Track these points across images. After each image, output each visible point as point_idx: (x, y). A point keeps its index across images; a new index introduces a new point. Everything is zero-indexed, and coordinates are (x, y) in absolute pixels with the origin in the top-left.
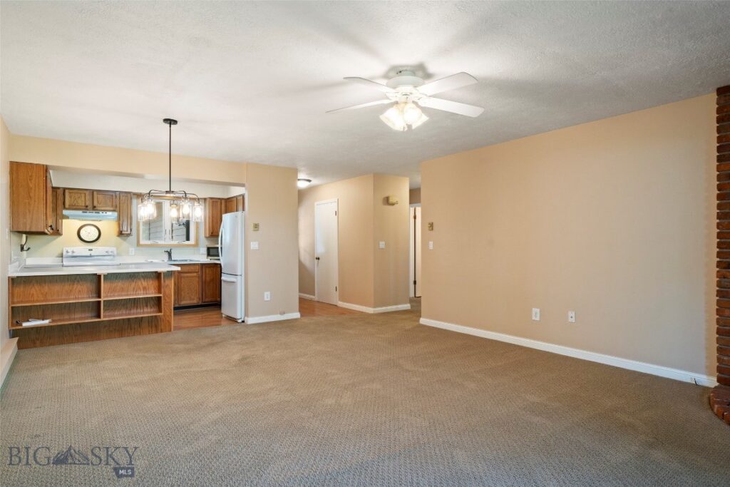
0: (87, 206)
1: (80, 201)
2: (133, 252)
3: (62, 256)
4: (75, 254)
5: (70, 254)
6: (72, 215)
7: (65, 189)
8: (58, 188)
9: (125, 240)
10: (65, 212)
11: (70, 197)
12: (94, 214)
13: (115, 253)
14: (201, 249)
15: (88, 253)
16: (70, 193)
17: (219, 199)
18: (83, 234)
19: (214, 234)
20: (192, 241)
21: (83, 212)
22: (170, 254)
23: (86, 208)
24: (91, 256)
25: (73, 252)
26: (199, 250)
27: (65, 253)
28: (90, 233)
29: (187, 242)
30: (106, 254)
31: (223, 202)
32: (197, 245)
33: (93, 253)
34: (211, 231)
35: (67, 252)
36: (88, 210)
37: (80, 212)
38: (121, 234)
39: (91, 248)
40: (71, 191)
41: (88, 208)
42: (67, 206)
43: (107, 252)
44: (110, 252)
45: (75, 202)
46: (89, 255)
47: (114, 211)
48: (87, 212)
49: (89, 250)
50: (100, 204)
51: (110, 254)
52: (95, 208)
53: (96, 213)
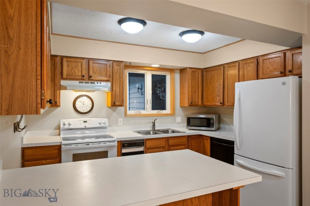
0: (83, 76)
1: (76, 71)
2: (122, 122)
3: (59, 128)
4: (71, 127)
5: (67, 127)
6: (69, 86)
7: (62, 57)
8: (56, 56)
9: (114, 111)
10: (63, 83)
11: (68, 66)
12: (90, 84)
13: (107, 124)
14: (177, 118)
15: (83, 125)
16: (68, 61)
17: (197, 69)
18: (78, 105)
19: (193, 104)
20: (168, 111)
21: (80, 82)
23: (82, 79)
24: (86, 129)
25: (69, 124)
26: (176, 119)
27: (62, 126)
28: (84, 104)
29: (163, 112)
30: (99, 126)
31: (200, 71)
32: (173, 114)
33: (88, 125)
34: (190, 102)
35: (64, 124)
36: (84, 79)
37: (76, 83)
38: (114, 105)
39: (85, 119)
40: (69, 60)
41: (84, 78)
42: (64, 76)
43: (100, 124)
44: (102, 123)
45: (72, 71)
46: (84, 127)
47: (107, 81)
48: (83, 83)
49: (84, 122)
50: (95, 74)
51: (103, 125)
52: (91, 78)
53: (91, 83)
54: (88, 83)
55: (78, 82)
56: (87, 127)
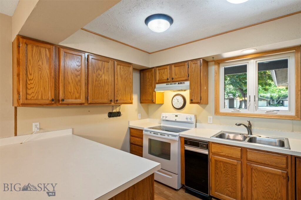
0: (168, 79)
1: (164, 77)
2: (211, 120)
4: (167, 119)
5: (164, 118)
7: (156, 68)
9: (204, 108)
10: (157, 86)
11: (159, 73)
13: (193, 120)
16: (159, 70)
20: (291, 111)
21: (167, 85)
22: (249, 128)
23: (167, 82)
25: (166, 117)
27: (162, 117)
28: (178, 102)
36: (169, 82)
38: (192, 102)
39: (177, 114)
40: (160, 68)
41: (169, 80)
42: (157, 81)
43: (186, 119)
44: (189, 119)
45: (162, 77)
46: (175, 120)
47: (186, 80)
48: (168, 84)
49: (176, 116)
50: (176, 76)
51: (189, 120)
52: (173, 80)
53: (174, 84)
54: (172, 84)
55: (165, 84)
56: (177, 120)
